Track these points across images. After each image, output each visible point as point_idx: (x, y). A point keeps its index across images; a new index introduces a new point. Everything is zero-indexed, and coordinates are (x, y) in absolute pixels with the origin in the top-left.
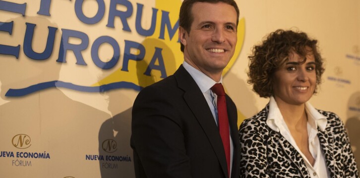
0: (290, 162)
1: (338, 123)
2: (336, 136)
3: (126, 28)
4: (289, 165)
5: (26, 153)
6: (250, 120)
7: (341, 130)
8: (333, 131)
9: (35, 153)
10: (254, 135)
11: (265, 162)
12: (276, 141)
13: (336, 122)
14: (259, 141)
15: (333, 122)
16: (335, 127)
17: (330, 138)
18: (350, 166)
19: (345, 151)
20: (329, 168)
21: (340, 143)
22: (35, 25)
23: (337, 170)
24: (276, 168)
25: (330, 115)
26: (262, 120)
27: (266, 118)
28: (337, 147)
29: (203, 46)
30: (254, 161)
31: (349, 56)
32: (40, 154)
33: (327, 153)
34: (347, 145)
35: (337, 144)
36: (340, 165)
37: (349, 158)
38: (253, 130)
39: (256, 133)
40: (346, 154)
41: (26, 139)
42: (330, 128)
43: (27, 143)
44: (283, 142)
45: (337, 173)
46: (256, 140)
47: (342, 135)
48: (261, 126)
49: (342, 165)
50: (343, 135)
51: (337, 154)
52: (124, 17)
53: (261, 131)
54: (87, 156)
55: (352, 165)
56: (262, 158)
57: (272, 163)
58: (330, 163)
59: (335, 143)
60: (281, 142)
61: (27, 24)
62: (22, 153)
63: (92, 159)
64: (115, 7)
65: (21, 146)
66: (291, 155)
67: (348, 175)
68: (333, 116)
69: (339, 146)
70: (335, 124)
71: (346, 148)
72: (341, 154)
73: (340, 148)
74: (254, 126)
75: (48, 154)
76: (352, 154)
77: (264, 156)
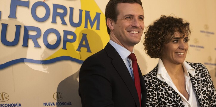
0: (172, 100)
1: (204, 70)
2: (202, 79)
3: (64, 23)
4: (172, 102)
5: (6, 104)
6: (146, 76)
7: (206, 74)
8: (201, 76)
9: (12, 104)
10: (148, 85)
11: (157, 102)
12: (163, 87)
13: (202, 70)
14: (152, 89)
15: (200, 70)
16: (202, 73)
17: (198, 81)
18: (213, 97)
19: (209, 88)
20: (199, 100)
21: (205, 83)
22: (7, 25)
23: (204, 101)
24: (164, 105)
25: (198, 65)
26: (154, 75)
27: (157, 73)
28: (204, 86)
29: (126, 29)
30: (149, 102)
31: (202, 32)
32: (15, 104)
33: (196, 91)
34: (210, 84)
35: (203, 84)
36: (206, 97)
37: (212, 91)
38: (148, 82)
39: (150, 84)
40: (210, 89)
41: (5, 95)
42: (198, 74)
43: (7, 98)
44: (168, 87)
45: (204, 103)
46: (150, 88)
47: (206, 77)
48: (153, 79)
49: (207, 97)
50: (208, 78)
51: (203, 91)
52: (62, 16)
53: (153, 82)
54: (44, 103)
55: (214, 96)
56: (154, 100)
57: (161, 102)
58: (199, 97)
59: (202, 83)
60: (167, 88)
61: (2, 24)
62: (4, 104)
63: (47, 105)
64: (56, 10)
65: (3, 100)
66: (173, 96)
67: (212, 103)
68: (200, 66)
69: (205, 85)
70: (201, 71)
71: (210, 85)
72: (207, 90)
73: (205, 86)
74: (149, 80)
75: (20, 104)
76: (214, 89)
77: (155, 98)
